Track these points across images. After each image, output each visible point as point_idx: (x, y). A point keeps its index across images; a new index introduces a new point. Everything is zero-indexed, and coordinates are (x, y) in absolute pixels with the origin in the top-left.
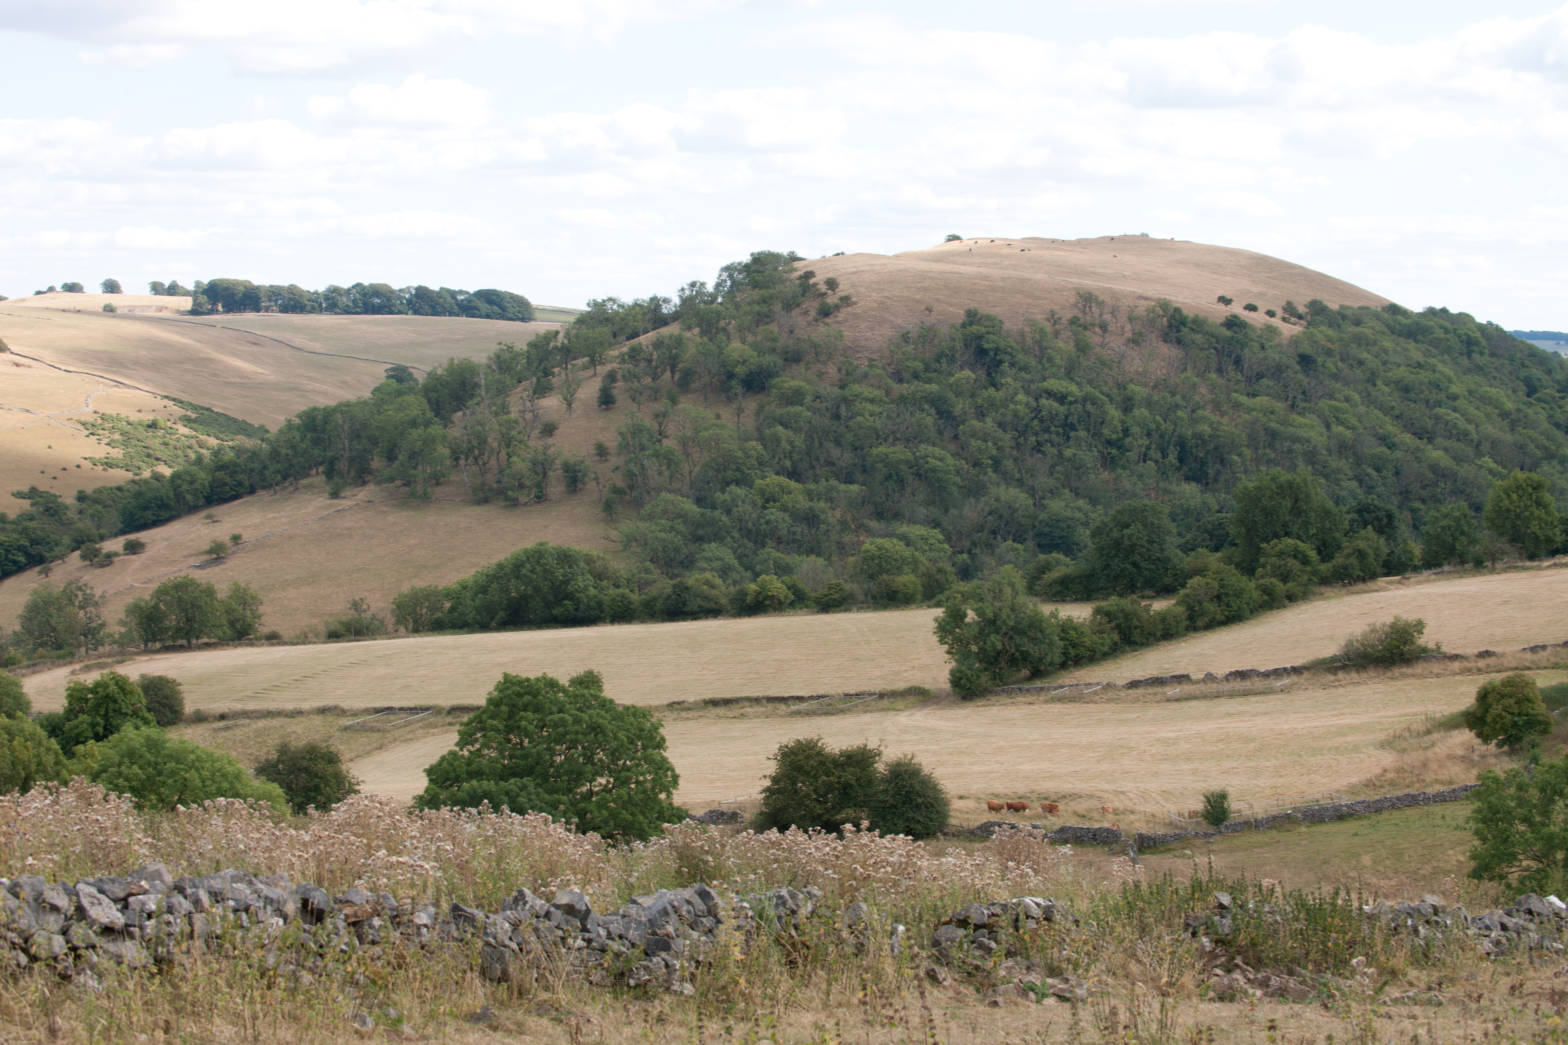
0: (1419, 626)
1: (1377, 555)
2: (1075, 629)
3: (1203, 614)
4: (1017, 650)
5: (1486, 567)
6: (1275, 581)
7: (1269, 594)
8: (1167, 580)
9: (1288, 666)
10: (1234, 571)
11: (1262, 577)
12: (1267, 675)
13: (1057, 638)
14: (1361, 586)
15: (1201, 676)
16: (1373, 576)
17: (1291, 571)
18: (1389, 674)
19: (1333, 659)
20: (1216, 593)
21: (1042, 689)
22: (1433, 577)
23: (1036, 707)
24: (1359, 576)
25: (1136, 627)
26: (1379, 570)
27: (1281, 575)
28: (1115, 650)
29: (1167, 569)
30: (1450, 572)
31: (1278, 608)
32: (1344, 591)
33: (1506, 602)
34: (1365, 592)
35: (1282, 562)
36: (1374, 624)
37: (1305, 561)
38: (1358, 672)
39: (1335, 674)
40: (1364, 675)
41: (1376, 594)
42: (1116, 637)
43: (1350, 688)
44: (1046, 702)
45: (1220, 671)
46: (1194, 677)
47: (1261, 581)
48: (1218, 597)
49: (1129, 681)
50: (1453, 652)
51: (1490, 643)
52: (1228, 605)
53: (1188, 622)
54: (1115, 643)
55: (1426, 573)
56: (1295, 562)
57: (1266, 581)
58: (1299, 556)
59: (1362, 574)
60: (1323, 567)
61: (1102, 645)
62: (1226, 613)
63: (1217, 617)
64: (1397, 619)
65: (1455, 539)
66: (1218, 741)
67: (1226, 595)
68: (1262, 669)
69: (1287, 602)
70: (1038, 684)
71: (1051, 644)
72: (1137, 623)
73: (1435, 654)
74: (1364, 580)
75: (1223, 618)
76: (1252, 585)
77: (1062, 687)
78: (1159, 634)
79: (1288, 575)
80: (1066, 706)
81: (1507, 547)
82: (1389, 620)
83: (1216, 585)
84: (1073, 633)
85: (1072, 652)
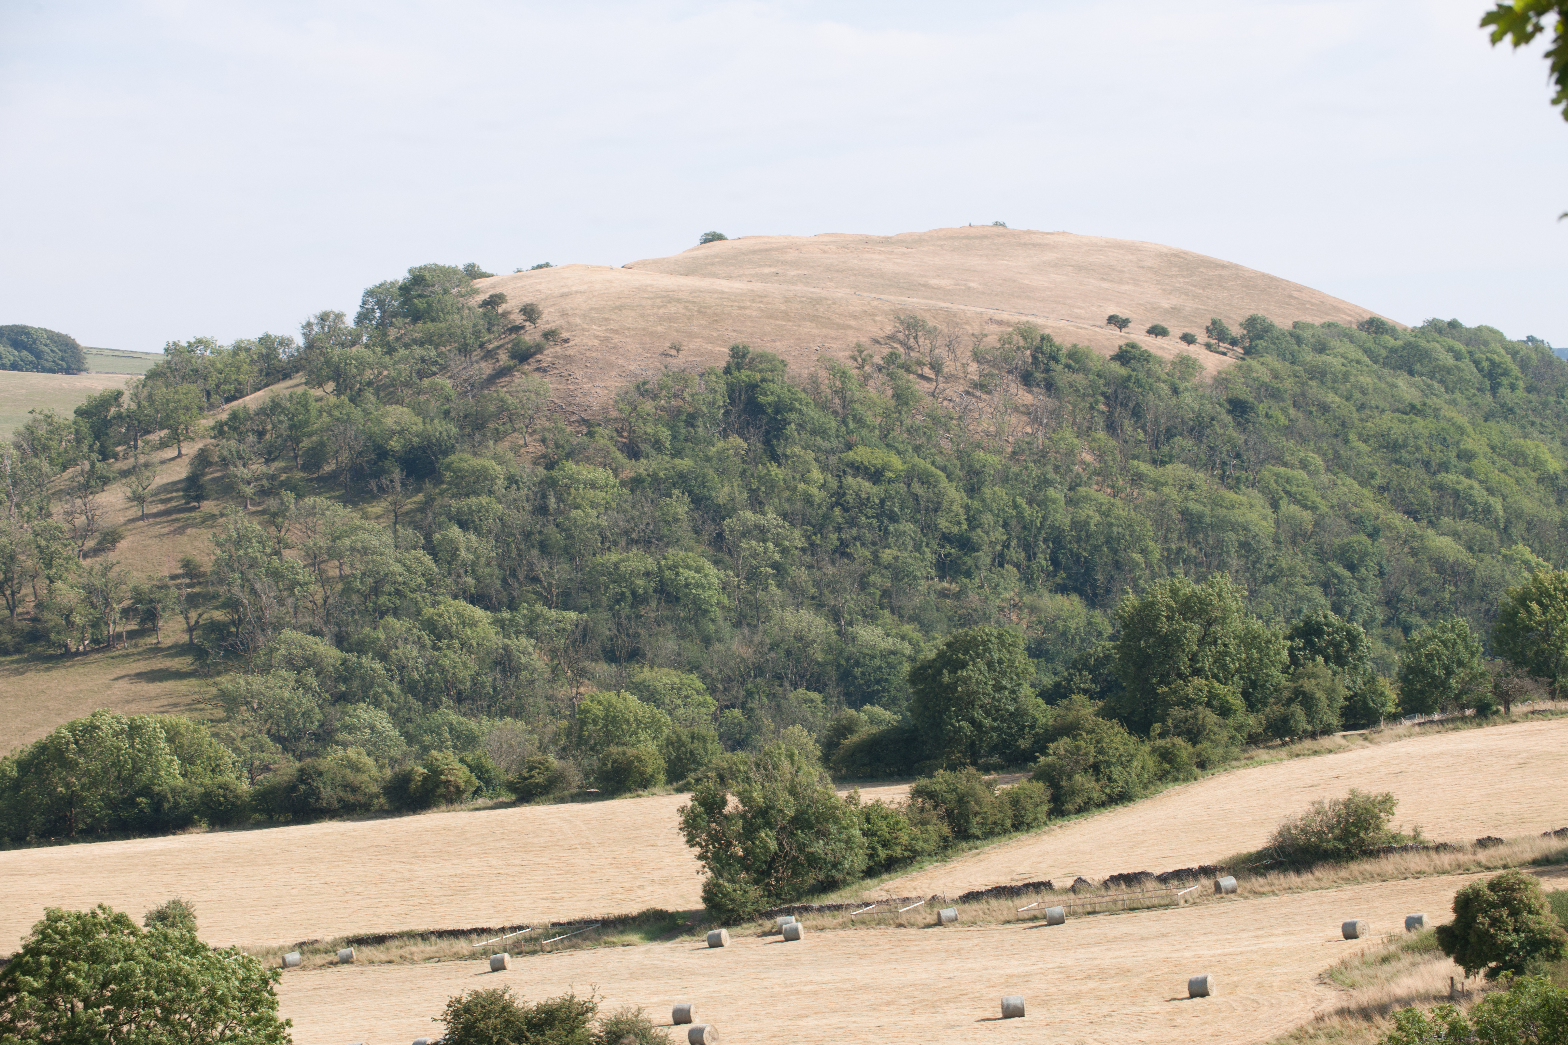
0: (1387, 803)
1: (1331, 700)
2: (885, 818)
3: (1073, 793)
4: (801, 851)
5: (1497, 712)
6: (1179, 741)
7: (1170, 762)
8: (1024, 744)
9: (1195, 865)
10: (1117, 728)
11: (1162, 736)
12: (1164, 879)
13: (857, 832)
14: (1308, 744)
15: (1069, 883)
16: (1327, 731)
17: (1203, 726)
18: (1343, 873)
19: (1260, 855)
20: (1092, 760)
21: (838, 908)
22: (1417, 728)
23: (829, 935)
24: (1305, 731)
25: (976, 814)
26: (1335, 721)
27: (1189, 732)
28: (945, 848)
29: (1022, 729)
30: (1441, 722)
31: (1186, 780)
32: (1283, 753)
33: (1522, 765)
34: (1316, 753)
35: (1190, 713)
36: (1320, 802)
37: (1225, 711)
38: (1298, 872)
39: (1263, 875)
40: (1307, 877)
41: (1331, 756)
42: (946, 830)
43: (1286, 897)
44: (844, 926)
45: (1097, 874)
46: (1057, 885)
47: (1159, 742)
48: (1096, 768)
49: (962, 893)
50: (1440, 840)
51: (1495, 827)
52: (1110, 779)
53: (1052, 805)
54: (945, 839)
55: (1408, 723)
56: (1208, 712)
57: (1165, 742)
58: (1215, 703)
59: (1309, 728)
60: (1251, 720)
61: (926, 841)
62: (1108, 791)
63: (1095, 795)
64: (1352, 792)
65: (1449, 672)
66: (1089, 977)
67: (1108, 764)
68: (1158, 871)
69: (1197, 771)
70: (833, 898)
71: (848, 842)
72: (977, 808)
73: (1410, 843)
74: (1313, 736)
75: (1104, 798)
76: (1146, 748)
77: (867, 904)
78: (1008, 823)
79: (1199, 732)
80: (872, 932)
81: (1528, 683)
82: (1343, 795)
83: (1092, 749)
84: (882, 824)
85: (882, 853)
